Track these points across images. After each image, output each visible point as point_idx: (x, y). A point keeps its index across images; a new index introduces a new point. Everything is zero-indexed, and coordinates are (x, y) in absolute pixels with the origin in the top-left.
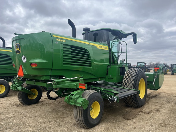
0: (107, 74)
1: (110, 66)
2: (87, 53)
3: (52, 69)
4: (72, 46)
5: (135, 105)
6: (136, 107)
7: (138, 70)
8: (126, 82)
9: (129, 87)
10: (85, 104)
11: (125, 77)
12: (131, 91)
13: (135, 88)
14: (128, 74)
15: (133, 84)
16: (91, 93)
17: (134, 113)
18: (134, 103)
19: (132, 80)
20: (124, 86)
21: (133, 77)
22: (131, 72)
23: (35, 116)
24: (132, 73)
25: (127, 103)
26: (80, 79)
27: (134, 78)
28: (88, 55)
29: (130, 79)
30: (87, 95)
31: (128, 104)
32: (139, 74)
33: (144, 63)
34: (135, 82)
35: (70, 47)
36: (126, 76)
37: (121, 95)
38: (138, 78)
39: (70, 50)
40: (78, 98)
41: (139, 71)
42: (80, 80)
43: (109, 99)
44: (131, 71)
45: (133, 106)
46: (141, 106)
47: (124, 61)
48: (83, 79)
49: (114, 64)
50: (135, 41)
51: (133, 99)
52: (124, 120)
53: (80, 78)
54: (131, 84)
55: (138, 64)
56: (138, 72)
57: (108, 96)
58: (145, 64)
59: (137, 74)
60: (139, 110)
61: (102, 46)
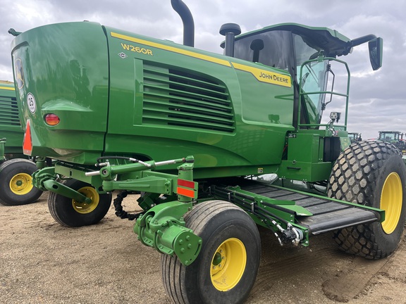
0: (285, 157)
1: (293, 132)
2: (223, 90)
3: (105, 134)
4: (173, 69)
5: (368, 252)
6: (368, 257)
7: (380, 147)
8: (341, 180)
9: (349, 196)
10: (189, 248)
11: (336, 166)
12: (353, 209)
13: (369, 201)
14: (349, 156)
15: (362, 189)
16: (217, 212)
17: (362, 276)
18: (364, 246)
19: (359, 175)
20: (334, 194)
21: (363, 167)
22: (356, 152)
23: (74, 262)
24: (360, 156)
25: (340, 242)
26: (183, 165)
27: (367, 169)
28: (226, 98)
29: (355, 173)
30: (203, 215)
31: (343, 246)
32: (383, 159)
33: (398, 133)
34: (368, 182)
35: (166, 72)
36: (341, 162)
37: (319, 221)
38: (381, 172)
39: (167, 80)
40: (168, 225)
41: (384, 149)
42: (181, 169)
43: (279, 232)
44: (359, 150)
45: (361, 253)
46: (386, 256)
47: (338, 118)
48: (191, 165)
49: (308, 128)
50: (376, 63)
51: (361, 235)
52: (326, 299)
53: (185, 161)
54: (356, 189)
55: (382, 137)
56: (382, 152)
57: (274, 222)
58: (402, 135)
59: (377, 159)
60: (378, 266)
61: (272, 74)
